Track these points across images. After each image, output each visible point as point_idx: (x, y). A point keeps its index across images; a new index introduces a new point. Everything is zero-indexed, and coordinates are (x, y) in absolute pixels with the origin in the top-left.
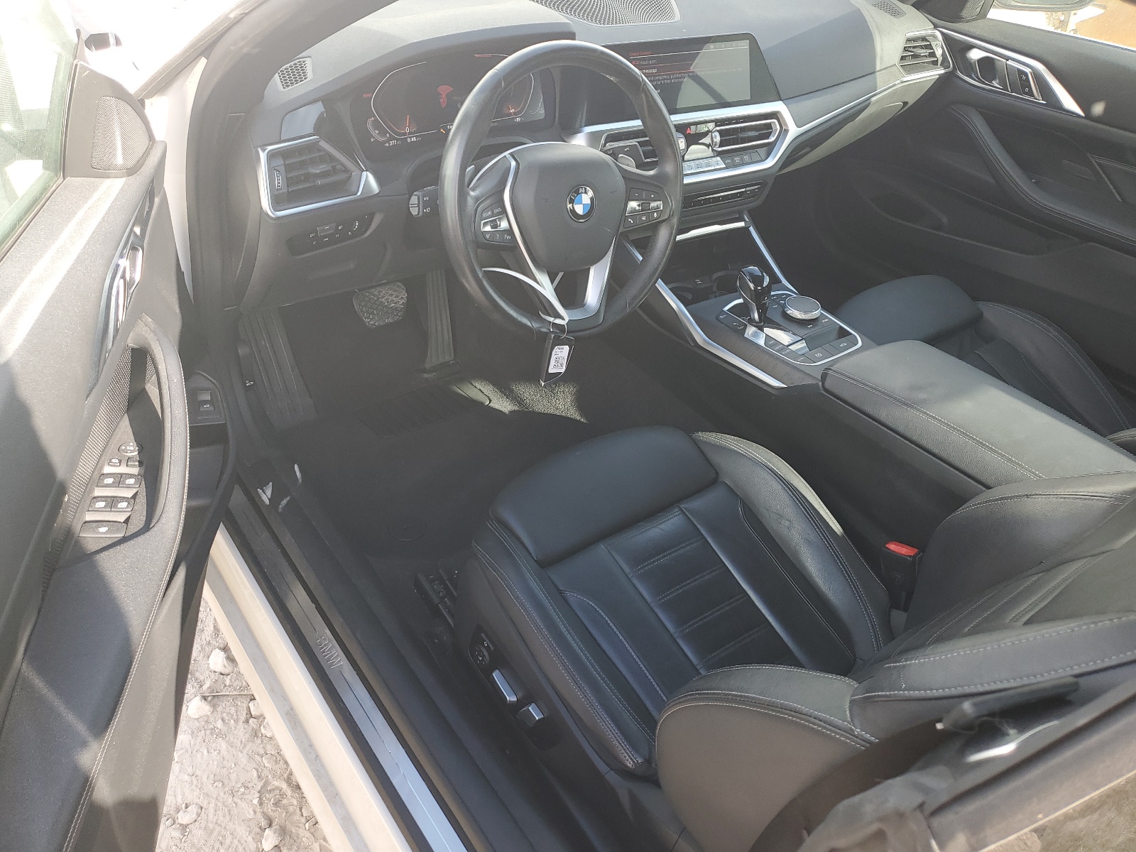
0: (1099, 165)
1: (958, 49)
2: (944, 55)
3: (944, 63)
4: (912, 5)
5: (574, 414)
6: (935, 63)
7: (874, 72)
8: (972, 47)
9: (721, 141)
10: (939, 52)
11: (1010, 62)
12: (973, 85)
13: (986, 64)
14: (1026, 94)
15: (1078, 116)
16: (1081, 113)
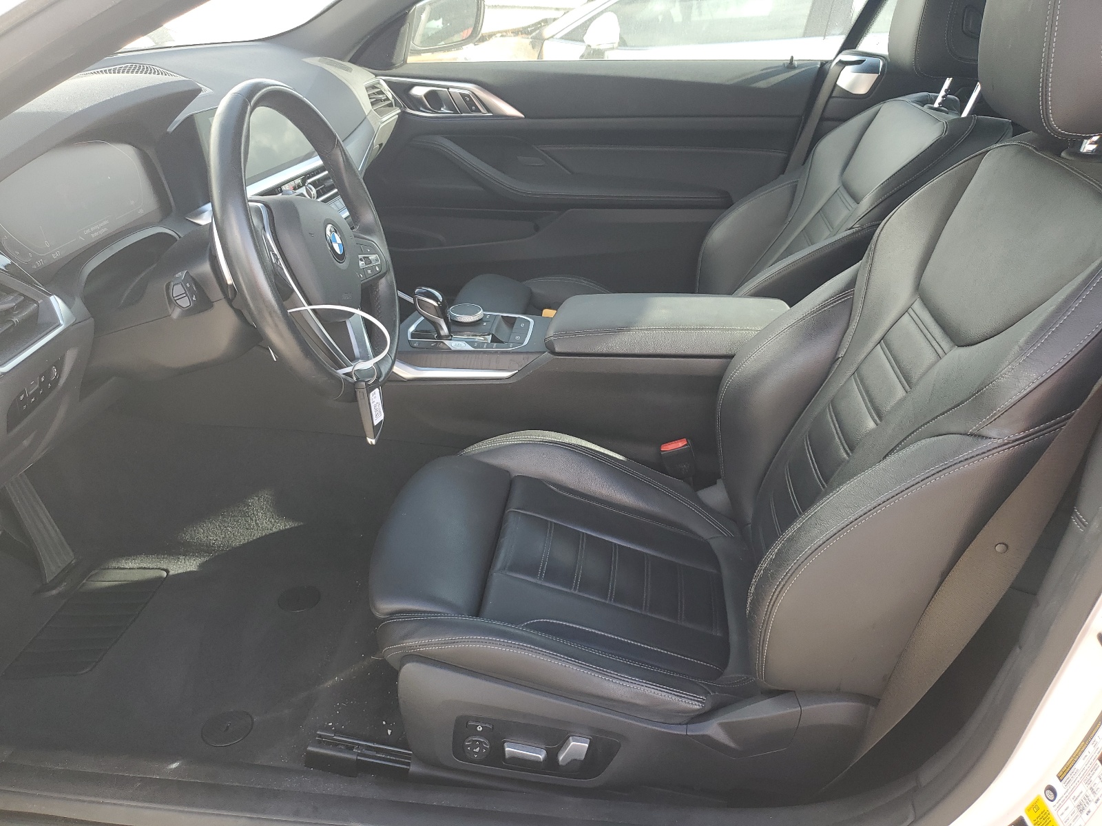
0: (543, 151)
1: (402, 91)
2: (393, 97)
3: (397, 104)
4: (349, 62)
5: (281, 525)
6: (390, 105)
7: (365, 118)
8: (413, 85)
9: (317, 192)
10: (390, 96)
11: (451, 90)
12: (426, 117)
13: (431, 96)
14: (475, 111)
15: (519, 118)
16: (523, 116)
